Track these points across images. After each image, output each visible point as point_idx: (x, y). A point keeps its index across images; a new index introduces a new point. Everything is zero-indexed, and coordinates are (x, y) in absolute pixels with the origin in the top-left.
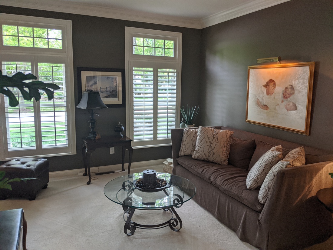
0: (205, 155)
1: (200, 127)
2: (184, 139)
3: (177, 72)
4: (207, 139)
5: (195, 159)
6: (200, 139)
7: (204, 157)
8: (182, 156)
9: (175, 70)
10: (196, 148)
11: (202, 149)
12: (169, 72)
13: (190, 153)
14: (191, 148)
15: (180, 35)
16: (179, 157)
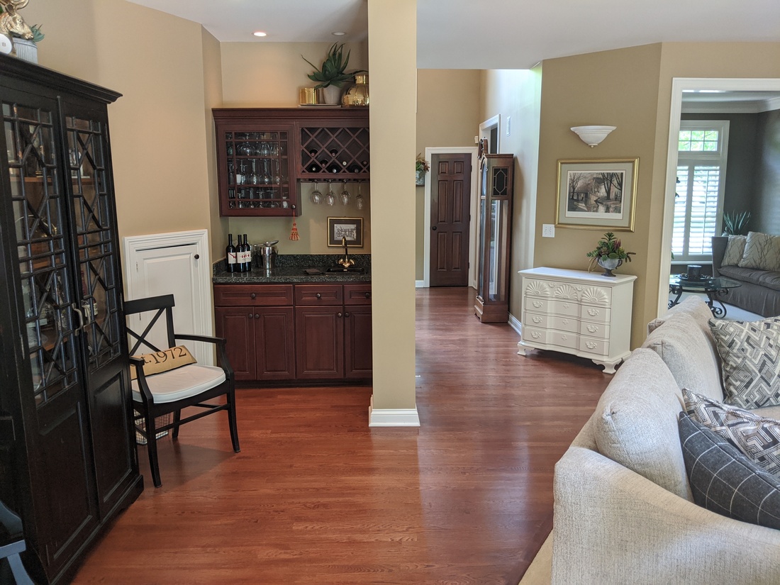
0: (755, 262)
1: (750, 234)
2: (729, 247)
3: (720, 170)
4: (758, 246)
5: (742, 267)
6: (749, 245)
7: (754, 264)
8: (726, 266)
9: (718, 168)
10: (744, 256)
11: (752, 256)
12: (709, 170)
13: (736, 262)
14: (738, 256)
15: (726, 124)
16: (721, 267)
